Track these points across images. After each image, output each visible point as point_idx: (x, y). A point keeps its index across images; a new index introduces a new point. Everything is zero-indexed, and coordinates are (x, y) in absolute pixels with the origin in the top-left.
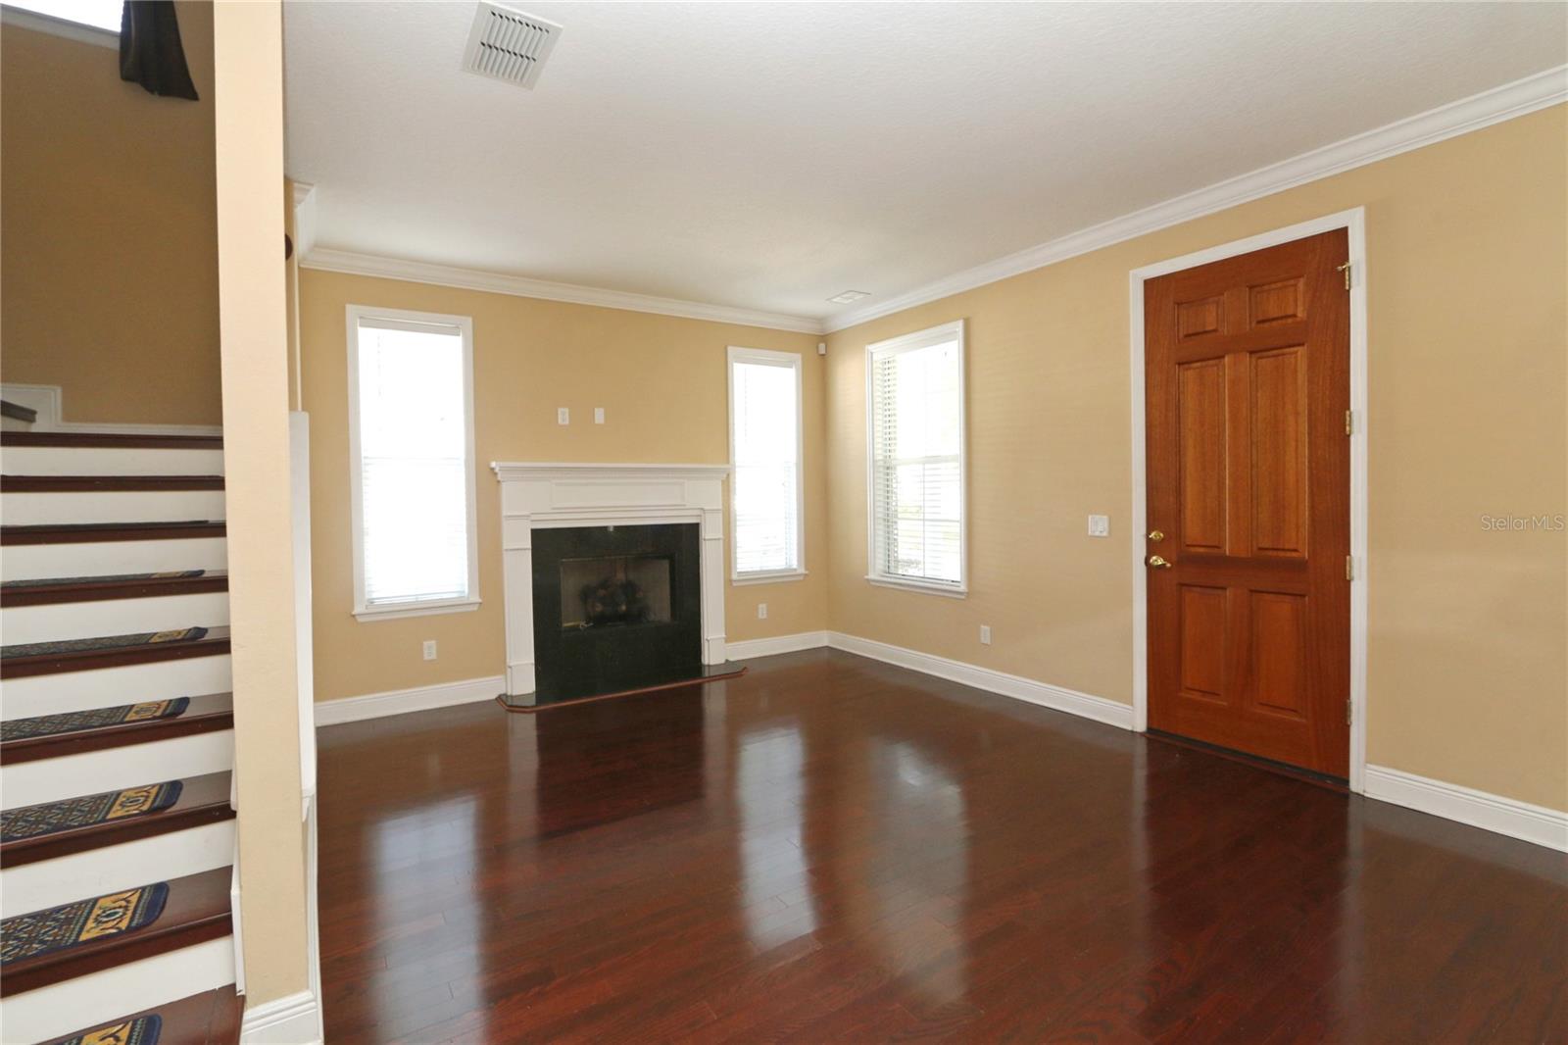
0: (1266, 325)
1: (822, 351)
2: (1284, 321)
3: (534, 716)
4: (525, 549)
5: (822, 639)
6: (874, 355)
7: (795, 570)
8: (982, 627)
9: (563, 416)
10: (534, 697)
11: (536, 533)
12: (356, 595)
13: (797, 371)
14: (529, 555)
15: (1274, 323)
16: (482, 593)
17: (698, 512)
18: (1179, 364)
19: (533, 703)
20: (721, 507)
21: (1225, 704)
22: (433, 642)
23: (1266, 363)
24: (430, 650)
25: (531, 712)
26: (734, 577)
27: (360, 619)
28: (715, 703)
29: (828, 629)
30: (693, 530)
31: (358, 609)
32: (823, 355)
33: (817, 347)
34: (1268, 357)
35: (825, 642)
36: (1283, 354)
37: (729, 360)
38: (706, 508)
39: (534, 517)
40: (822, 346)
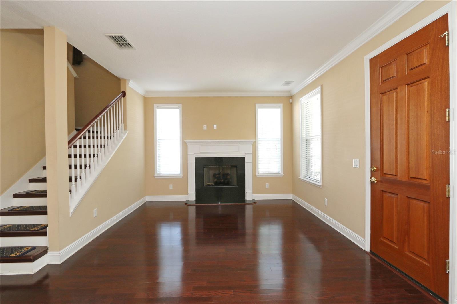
0: (414, 70)
1: (291, 102)
2: (421, 67)
3: (195, 206)
4: (193, 163)
5: (289, 196)
6: (302, 102)
7: (280, 173)
8: (325, 199)
9: (205, 127)
10: (195, 202)
11: (196, 159)
12: (155, 171)
13: (281, 109)
14: (194, 164)
15: (417, 69)
16: (183, 174)
17: (244, 154)
18: (382, 94)
19: (195, 203)
20: (252, 153)
21: (397, 247)
22: (172, 185)
23: (413, 89)
24: (171, 186)
25: (194, 205)
26: (257, 174)
27: (156, 178)
28: (249, 211)
29: (292, 194)
30: (243, 159)
31: (156, 175)
32: (291, 103)
33: (289, 100)
34: (414, 86)
35: (291, 198)
36: (420, 83)
37: (256, 107)
38: (246, 153)
39: (196, 154)
40: (291, 100)
